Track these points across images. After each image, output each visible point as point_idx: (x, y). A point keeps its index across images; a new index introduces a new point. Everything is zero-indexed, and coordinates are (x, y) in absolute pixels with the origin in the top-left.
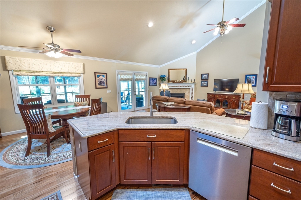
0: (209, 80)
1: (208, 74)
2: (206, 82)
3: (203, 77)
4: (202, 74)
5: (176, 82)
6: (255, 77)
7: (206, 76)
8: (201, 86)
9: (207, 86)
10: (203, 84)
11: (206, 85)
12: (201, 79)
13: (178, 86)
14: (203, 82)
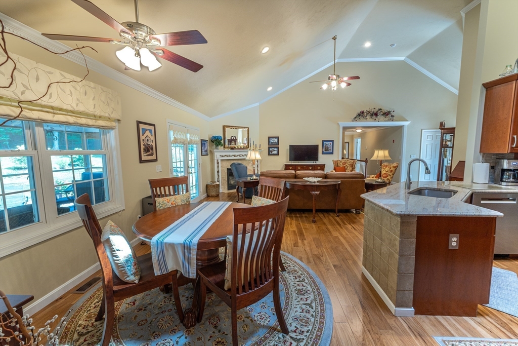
0: (279, 146)
1: (278, 138)
2: (276, 149)
3: (271, 141)
4: (269, 138)
5: (237, 149)
6: (331, 143)
7: (276, 140)
8: (269, 154)
9: (278, 154)
10: (272, 152)
11: (275, 152)
12: (269, 145)
13: (240, 156)
14: (271, 149)
